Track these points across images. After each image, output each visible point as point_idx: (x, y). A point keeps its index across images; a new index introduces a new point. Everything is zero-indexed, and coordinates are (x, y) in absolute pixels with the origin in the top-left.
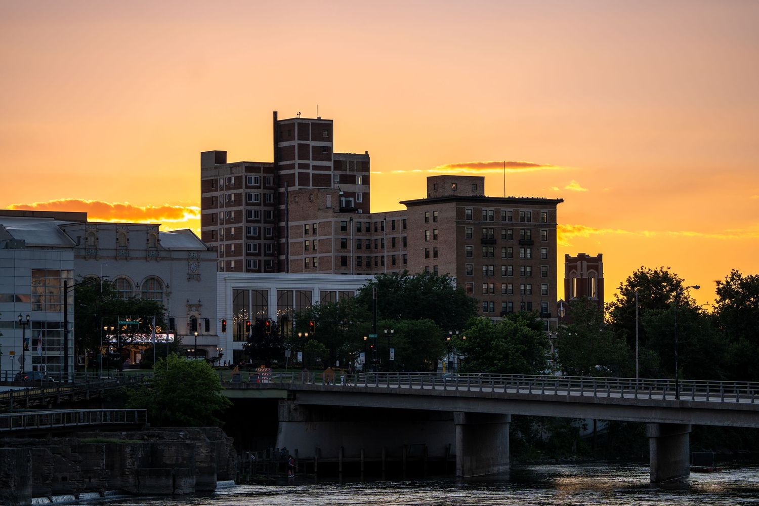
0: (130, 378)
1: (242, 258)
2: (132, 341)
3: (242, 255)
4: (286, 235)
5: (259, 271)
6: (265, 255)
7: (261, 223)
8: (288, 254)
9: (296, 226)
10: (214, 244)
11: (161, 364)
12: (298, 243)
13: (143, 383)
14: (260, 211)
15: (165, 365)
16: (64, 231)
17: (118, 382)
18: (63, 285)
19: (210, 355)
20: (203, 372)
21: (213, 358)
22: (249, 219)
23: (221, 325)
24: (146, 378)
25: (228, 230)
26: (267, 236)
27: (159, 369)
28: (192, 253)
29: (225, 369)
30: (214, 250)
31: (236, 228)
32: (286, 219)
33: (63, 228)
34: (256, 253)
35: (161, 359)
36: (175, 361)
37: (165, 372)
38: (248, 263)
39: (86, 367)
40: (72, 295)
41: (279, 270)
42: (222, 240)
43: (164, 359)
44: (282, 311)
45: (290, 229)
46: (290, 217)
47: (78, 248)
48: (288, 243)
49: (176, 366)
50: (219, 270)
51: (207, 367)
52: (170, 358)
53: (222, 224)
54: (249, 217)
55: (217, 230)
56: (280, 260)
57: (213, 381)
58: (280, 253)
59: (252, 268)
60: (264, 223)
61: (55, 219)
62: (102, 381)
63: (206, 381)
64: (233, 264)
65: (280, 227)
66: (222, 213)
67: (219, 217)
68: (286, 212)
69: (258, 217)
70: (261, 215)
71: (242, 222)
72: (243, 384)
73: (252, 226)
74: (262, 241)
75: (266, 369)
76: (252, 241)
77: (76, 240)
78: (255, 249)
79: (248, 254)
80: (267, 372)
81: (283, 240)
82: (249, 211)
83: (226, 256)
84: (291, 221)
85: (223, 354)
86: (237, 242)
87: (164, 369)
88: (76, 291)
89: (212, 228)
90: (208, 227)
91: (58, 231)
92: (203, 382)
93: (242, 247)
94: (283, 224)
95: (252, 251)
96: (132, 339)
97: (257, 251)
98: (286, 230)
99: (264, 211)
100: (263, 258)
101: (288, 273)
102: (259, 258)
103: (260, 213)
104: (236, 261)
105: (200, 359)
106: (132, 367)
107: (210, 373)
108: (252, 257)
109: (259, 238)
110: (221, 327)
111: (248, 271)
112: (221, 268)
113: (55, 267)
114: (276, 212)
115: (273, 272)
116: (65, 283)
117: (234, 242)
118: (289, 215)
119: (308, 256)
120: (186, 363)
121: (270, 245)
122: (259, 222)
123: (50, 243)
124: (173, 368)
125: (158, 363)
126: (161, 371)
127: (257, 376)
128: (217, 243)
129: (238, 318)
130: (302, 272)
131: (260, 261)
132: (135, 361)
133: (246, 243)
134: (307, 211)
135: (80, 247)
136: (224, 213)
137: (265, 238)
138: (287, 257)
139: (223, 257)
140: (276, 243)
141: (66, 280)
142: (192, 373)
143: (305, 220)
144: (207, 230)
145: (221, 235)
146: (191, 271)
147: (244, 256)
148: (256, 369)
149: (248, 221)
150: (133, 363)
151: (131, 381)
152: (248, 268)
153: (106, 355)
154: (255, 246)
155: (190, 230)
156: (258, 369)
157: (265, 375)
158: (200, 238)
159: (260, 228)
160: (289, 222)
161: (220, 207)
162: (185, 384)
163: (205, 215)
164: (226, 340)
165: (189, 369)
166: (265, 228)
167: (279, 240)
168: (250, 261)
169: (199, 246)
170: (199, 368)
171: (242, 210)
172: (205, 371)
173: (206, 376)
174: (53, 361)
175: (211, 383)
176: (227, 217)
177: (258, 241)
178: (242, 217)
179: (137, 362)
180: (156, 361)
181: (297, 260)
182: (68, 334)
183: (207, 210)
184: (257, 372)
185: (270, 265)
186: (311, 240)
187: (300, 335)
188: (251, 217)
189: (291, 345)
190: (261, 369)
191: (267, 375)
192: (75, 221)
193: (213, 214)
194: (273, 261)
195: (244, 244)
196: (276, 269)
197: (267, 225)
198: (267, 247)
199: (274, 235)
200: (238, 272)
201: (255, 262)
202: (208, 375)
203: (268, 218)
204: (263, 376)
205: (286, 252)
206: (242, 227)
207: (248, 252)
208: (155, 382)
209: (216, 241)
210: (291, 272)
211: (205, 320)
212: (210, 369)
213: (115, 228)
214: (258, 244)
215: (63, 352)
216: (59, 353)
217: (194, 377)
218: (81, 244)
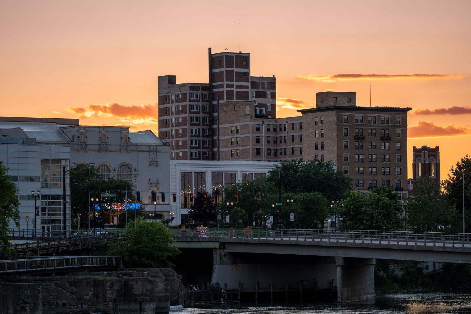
0: (109, 234)
3: (187, 148)
4: (218, 134)
5: (199, 159)
6: (203, 148)
8: (219, 147)
9: (225, 128)
10: (167, 140)
11: (131, 224)
12: (226, 139)
14: (200, 117)
15: (134, 225)
16: (63, 132)
17: (101, 237)
18: (62, 169)
19: (165, 218)
20: (160, 230)
21: (167, 220)
22: (191, 123)
23: (173, 197)
24: (120, 234)
25: (177, 131)
26: (205, 134)
27: (130, 227)
28: (152, 147)
30: (168, 144)
31: (182, 129)
32: (217, 123)
33: (62, 130)
34: (197, 147)
35: (131, 220)
36: (141, 223)
37: (134, 230)
38: (192, 154)
39: (79, 226)
40: (69, 176)
41: (213, 159)
42: (173, 138)
43: (133, 221)
44: (215, 187)
45: (221, 130)
46: (220, 122)
47: (73, 144)
48: (219, 139)
49: (142, 226)
50: (171, 159)
51: (163, 226)
52: (137, 220)
53: (173, 126)
54: (192, 122)
55: (170, 131)
56: (214, 151)
57: (167, 236)
58: (214, 147)
59: (194, 157)
60: (202, 125)
61: (57, 123)
62: (90, 237)
63: (163, 236)
64: (181, 155)
65: (214, 129)
66: (173, 119)
67: (171, 121)
68: (217, 118)
69: (198, 122)
70: (200, 120)
71: (187, 125)
72: (188, 238)
73: (194, 128)
74: (201, 138)
77: (72, 138)
78: (196, 144)
79: (191, 148)
80: (205, 229)
81: (216, 138)
82: (192, 117)
83: (176, 149)
84: (221, 124)
85: (174, 217)
86: (183, 139)
87: (133, 227)
88: (72, 174)
89: (166, 129)
90: (163, 129)
91: (59, 132)
92: (160, 236)
93: (187, 143)
94: (215, 126)
95: (194, 145)
96: (111, 207)
97: (198, 145)
98: (218, 131)
99: (203, 117)
100: (201, 150)
101: (219, 160)
102: (199, 150)
103: (200, 119)
104: (183, 152)
105: (158, 221)
106: (111, 226)
107: (165, 230)
109: (199, 136)
110: (173, 199)
111: (191, 159)
112: (172, 157)
113: (57, 157)
114: (211, 118)
115: (209, 160)
116: (64, 168)
117: (181, 139)
118: (220, 120)
119: (233, 148)
120: (149, 224)
121: (206, 141)
122: (199, 125)
123: (53, 140)
124: (139, 227)
125: (129, 223)
126: (131, 229)
127: (198, 232)
128: (169, 140)
129: (185, 192)
130: (229, 159)
131: (199, 152)
132: (113, 222)
133: (190, 140)
134: (232, 117)
135: (74, 143)
136: (175, 118)
137: (203, 136)
138: (219, 149)
139: (174, 149)
140: (210, 139)
141: (65, 166)
142: (153, 231)
143: (231, 123)
144: (163, 131)
145: (172, 134)
146: (152, 160)
147: (188, 149)
148: (197, 228)
149: (191, 125)
150: (112, 224)
151: (110, 236)
152: (191, 157)
153: (92, 218)
154: (196, 142)
155: (150, 131)
156: (199, 228)
157: (203, 232)
158: (158, 136)
159: (199, 129)
160: (220, 125)
161: (172, 115)
162: (148, 238)
163: (161, 120)
164: (176, 208)
165: (151, 228)
166: (203, 129)
167: (213, 137)
168: (193, 152)
169: (157, 142)
170: (158, 227)
171: (187, 117)
172: (162, 229)
173: (162, 233)
174: (56, 223)
175: (166, 238)
176: (177, 122)
177: (198, 138)
178: (187, 122)
179: (114, 223)
180: (127, 222)
181: (226, 151)
182: (66, 204)
183: (162, 117)
184: (198, 229)
185: (207, 155)
186: (235, 138)
187: (228, 203)
188: (193, 122)
189: (222, 210)
190: (201, 228)
191: (205, 232)
192: (71, 125)
193: (166, 119)
194: (209, 152)
195: (189, 140)
196: (211, 158)
197: (204, 127)
198: (204, 142)
199: (210, 134)
200: (184, 160)
201: (196, 153)
202: (164, 232)
203: (205, 122)
204: (202, 232)
205: (218, 146)
206: (187, 128)
207: (191, 146)
208: (127, 237)
209: (169, 138)
210: (221, 160)
211: (161, 193)
212: (165, 228)
213: (98, 129)
214: (198, 140)
215: (63, 216)
216: (60, 217)
217: (154, 233)
218: (75, 141)
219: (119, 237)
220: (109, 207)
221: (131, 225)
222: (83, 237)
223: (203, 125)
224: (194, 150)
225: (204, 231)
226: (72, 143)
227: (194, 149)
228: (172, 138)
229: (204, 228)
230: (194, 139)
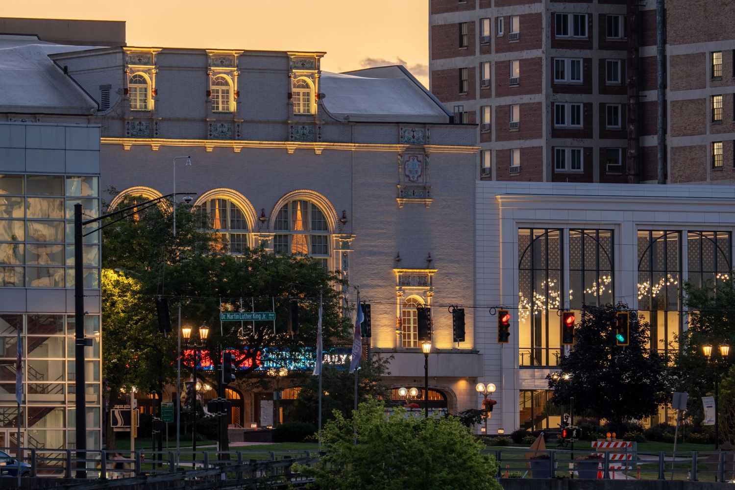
0: (254, 465)
1: (541, 142)
2: (255, 365)
3: (541, 136)
4: (659, 81)
5: (587, 178)
6: (604, 134)
7: (591, 48)
8: (665, 131)
9: (688, 56)
10: (467, 105)
11: (340, 428)
12: (692, 101)
13: (289, 479)
14: (590, 15)
15: (349, 432)
16: (65, 70)
17: (223, 477)
18: (70, 214)
19: (458, 406)
20: (452, 451)
21: (468, 412)
22: (558, 37)
23: (497, 325)
24: (297, 467)
25: (503, 69)
26: (608, 83)
27: (333, 441)
28: (409, 129)
29: (500, 441)
30: (465, 121)
31: (523, 63)
32: (659, 37)
33: (62, 64)
34: (579, 130)
35: (338, 414)
36: (376, 421)
37: (350, 449)
38: (558, 158)
39: (134, 435)
40: (96, 242)
41: (642, 176)
42: (486, 94)
43: (348, 416)
44: (652, 285)
45: (671, 65)
46: (670, 33)
47: (104, 117)
48: (664, 102)
49: (379, 434)
50: (479, 176)
51: (463, 437)
52: (363, 412)
53: (485, 50)
54: (559, 33)
55: (474, 68)
56: (643, 148)
57: (478, 474)
58: (644, 130)
59: (568, 169)
60: (601, 47)
61: (39, 39)
62: (179, 476)
63: (461, 475)
64: (516, 161)
65: (644, 59)
66: (486, 23)
67: (477, 31)
68: (658, 18)
69: (583, 33)
70: (590, 28)
71: (541, 48)
72: (560, 482)
73: (568, 56)
74: (596, 98)
75: (620, 443)
76: (567, 97)
77: (98, 96)
78: (575, 120)
79: (555, 133)
80: (623, 451)
81: (652, 95)
82: (559, 16)
83: (498, 139)
84: (674, 43)
85: (495, 403)
86: (526, 99)
87: (346, 441)
88: (106, 231)
89: (458, 62)
90: (448, 60)
91: (50, 73)
92: (451, 476)
93: (541, 115)
94: (652, 51)
95: (568, 124)
96: (254, 361)
97: (581, 125)
98: (659, 68)
99: (601, 16)
100: (596, 143)
101: (664, 182)
102: (587, 143)
103: (590, 22)
104: (523, 152)
105: (437, 414)
106: (250, 436)
107: (471, 451)
108: (568, 141)
109: (586, 88)
110: (497, 330)
111: (556, 178)
112: (483, 170)
113: (53, 167)
114: (633, 18)
115: (624, 180)
116: (78, 209)
117: (517, 99)
118: (668, 28)
119: (719, 137)
120: (408, 425)
121: (616, 108)
122: (587, 45)
123: (29, 104)
124: (371, 439)
125: (330, 425)
126: (340, 448)
127: (595, 461)
128: (472, 102)
129: (533, 304)
130: (705, 179)
131: (589, 151)
132: (257, 420)
133: (552, 104)
134: (718, 14)
135: (109, 112)
136: (493, 20)
137: (604, 90)
138: (663, 140)
139: (490, 140)
140: (631, 102)
141: (79, 202)
142: (422, 454)
143: (711, 40)
144: (445, 68)
145: (483, 82)
146: (407, 180)
147: (544, 137)
148: (593, 443)
149: (556, 44)
150: (254, 426)
151: (258, 474)
152: (556, 170)
153: (186, 403)
154: (575, 110)
155: (401, 68)
156: (599, 443)
157: (617, 458)
158: (428, 88)
159: (588, 62)
160: (668, 46)
161: (481, 7)
162: (404, 482)
163: (441, 26)
164: (501, 365)
165: (415, 441)
166: (602, 62)
167: (641, 93)
168: (563, 151)
169: (429, 112)
170: (442, 440)
171: (540, 14)
172: (458, 447)
173: (460, 461)
174: (45, 422)
175: (474, 480)
176: (501, 34)
177: (584, 98)
178: (541, 34)
179: (263, 424)
180: (324, 422)
181: (691, 147)
182: (86, 347)
183: (446, 14)
184: (594, 450)
185: (617, 161)
186: (727, 95)
187: (707, 350)
188: (565, 33)
189: (680, 377)
190: (606, 444)
191: (624, 458)
192: (93, 44)
193: (460, 24)
194: (624, 151)
195: (547, 106)
196: (633, 172)
197: (608, 55)
198: (608, 112)
199: (628, 81)
200: (530, 181)
201: (575, 154)
202: (465, 457)
203: (610, 35)
204: (613, 461)
205: (659, 126)
206: (541, 58)
207: (557, 126)
208: (322, 476)
209: (471, 96)
210: (674, 182)
211: (451, 309)
212: (472, 442)
213: (200, 62)
214: (585, 105)
215: (73, 397)
216: (60, 397)
217: (428, 464)
218: (111, 105)
219: (293, 476)
220: (248, 364)
221: (337, 430)
222: (155, 476)
223: (603, 46)
224: (568, 145)
225: (618, 456)
226: (100, 114)
227: (569, 137)
228: (482, 96)
229: (619, 446)
230: (567, 100)
